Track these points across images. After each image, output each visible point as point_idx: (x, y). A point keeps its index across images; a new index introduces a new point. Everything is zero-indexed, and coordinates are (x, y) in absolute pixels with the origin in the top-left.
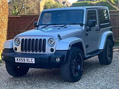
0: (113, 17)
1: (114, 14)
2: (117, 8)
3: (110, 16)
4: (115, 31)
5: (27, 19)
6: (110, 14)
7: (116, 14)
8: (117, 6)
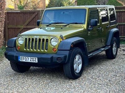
0: (119, 13)
1: (120, 10)
2: (123, 4)
3: (116, 12)
4: (121, 28)
5: (27, 14)
6: (116, 10)
7: (122, 11)
8: (123, 2)
